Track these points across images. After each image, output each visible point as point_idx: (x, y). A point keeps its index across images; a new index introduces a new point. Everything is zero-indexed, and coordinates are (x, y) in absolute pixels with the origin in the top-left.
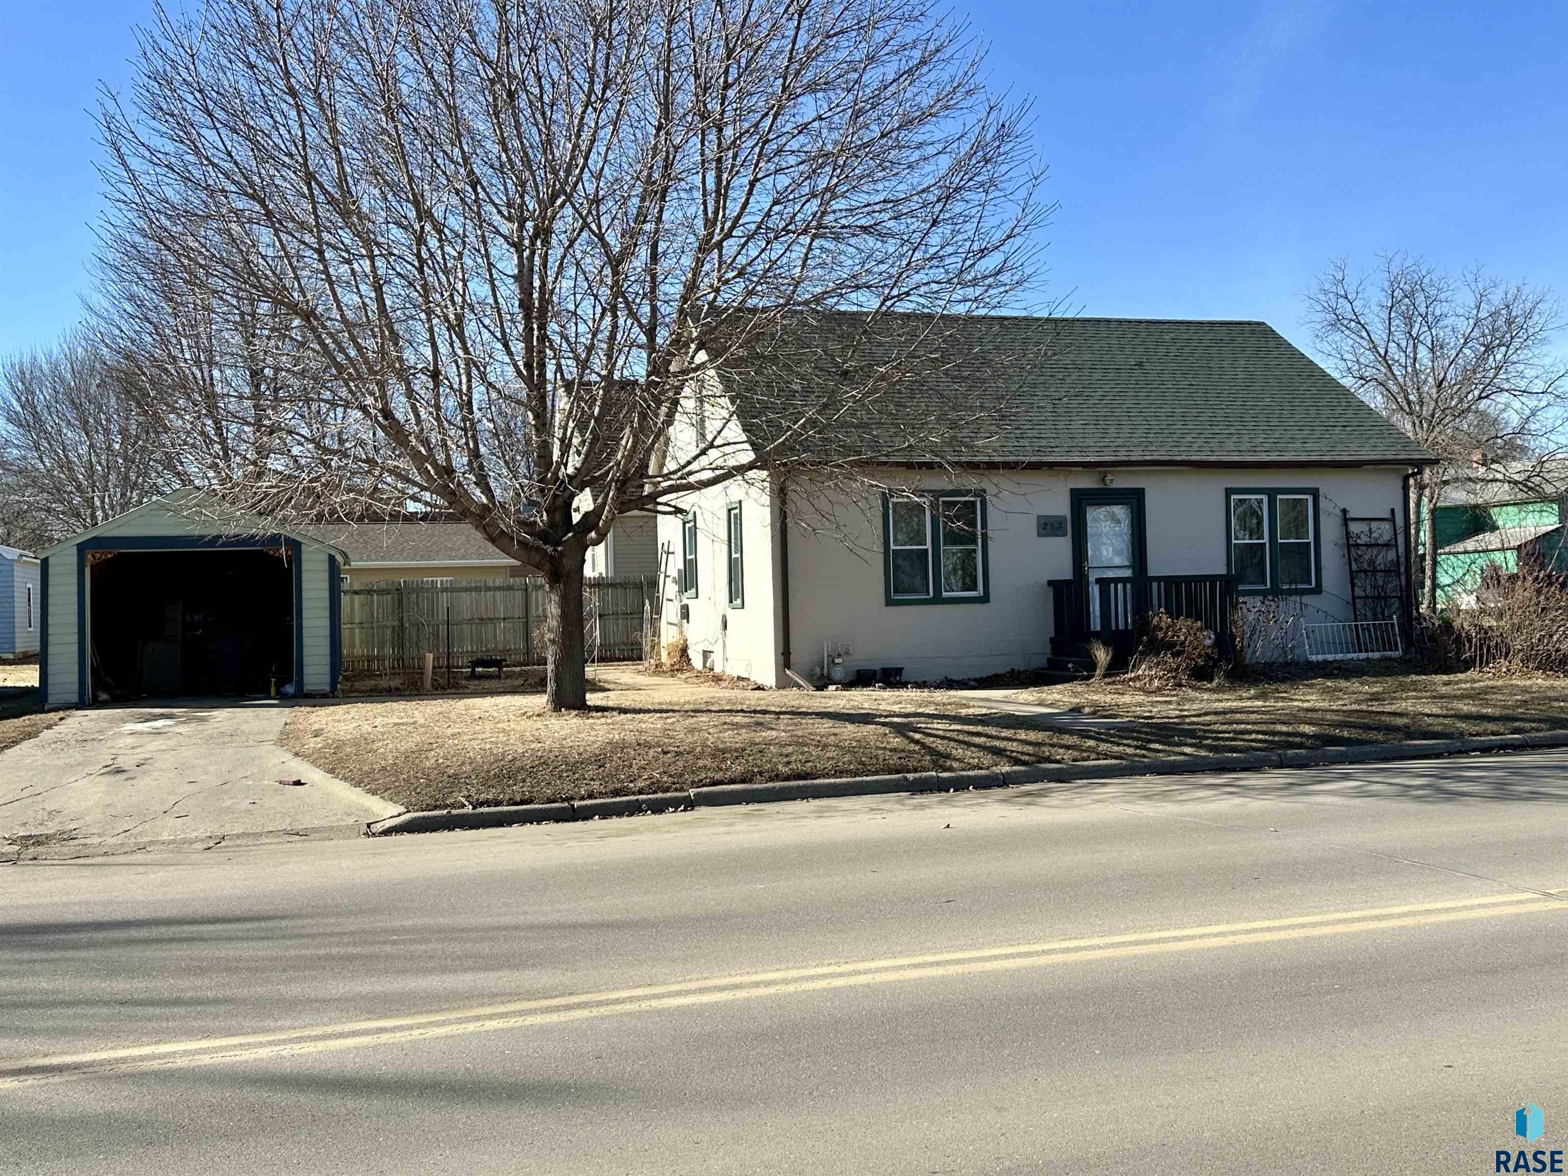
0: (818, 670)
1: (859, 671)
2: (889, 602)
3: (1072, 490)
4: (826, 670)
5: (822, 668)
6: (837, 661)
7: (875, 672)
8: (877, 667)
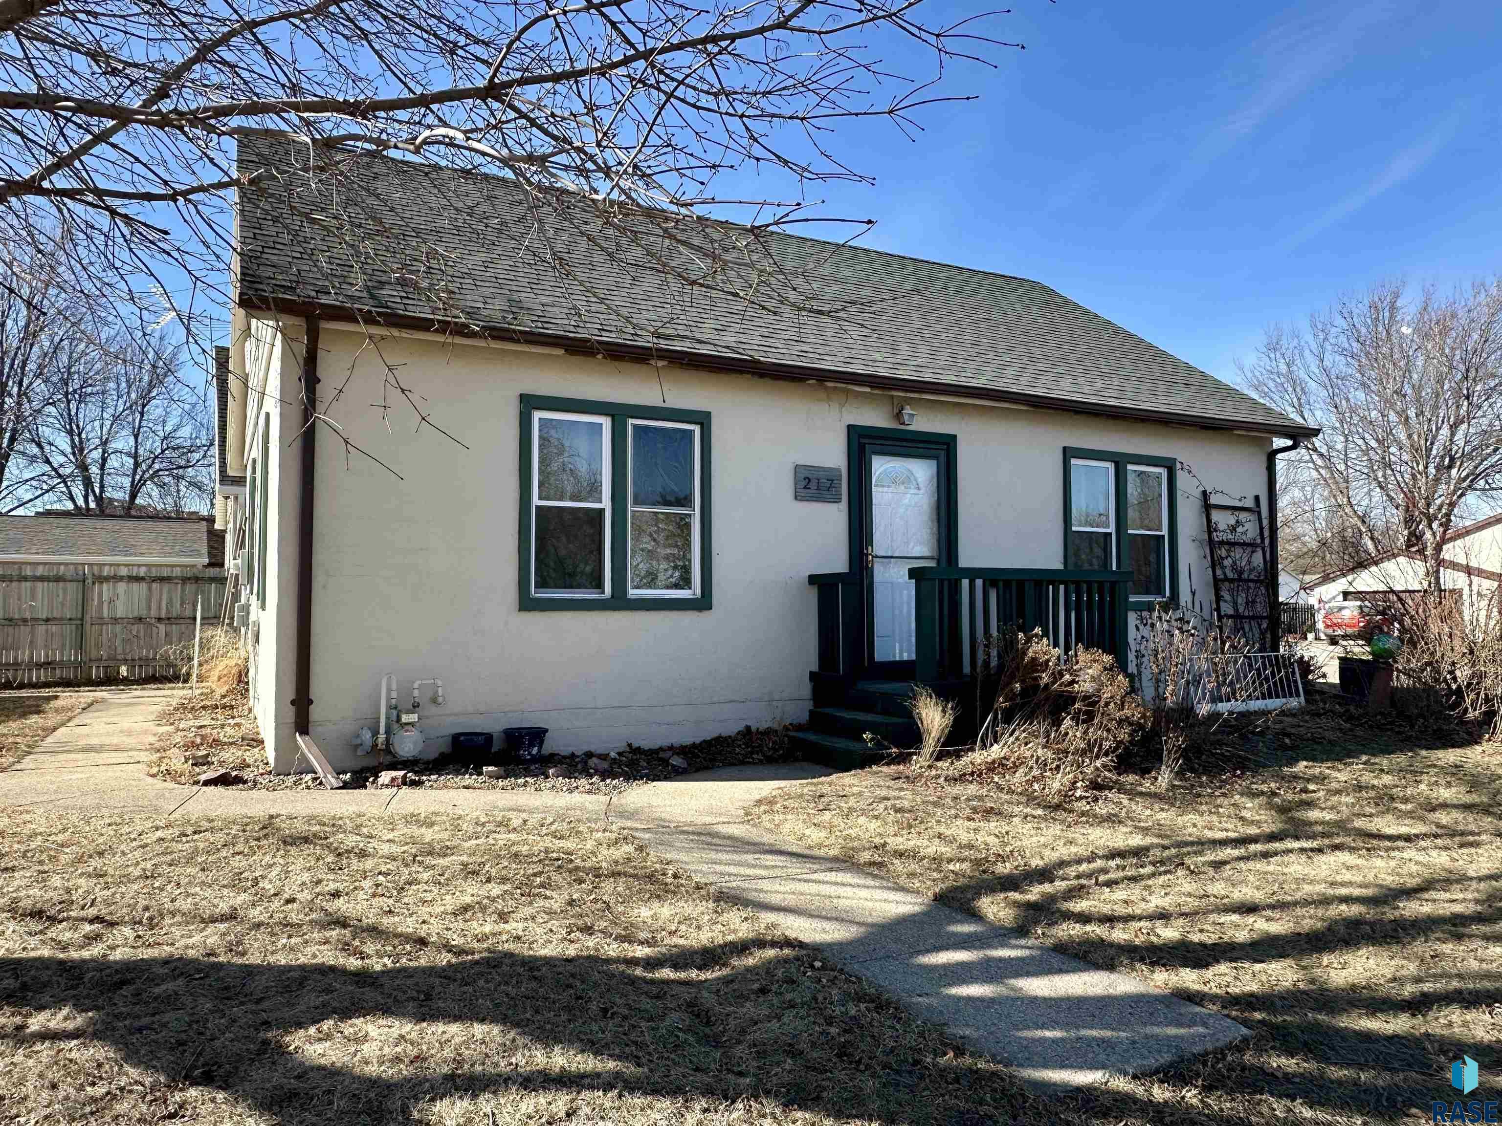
0: (367, 735)
1: (456, 737)
2: (527, 604)
3: (850, 428)
4: (382, 737)
5: (376, 733)
6: (405, 718)
7: (489, 737)
8: (495, 725)
